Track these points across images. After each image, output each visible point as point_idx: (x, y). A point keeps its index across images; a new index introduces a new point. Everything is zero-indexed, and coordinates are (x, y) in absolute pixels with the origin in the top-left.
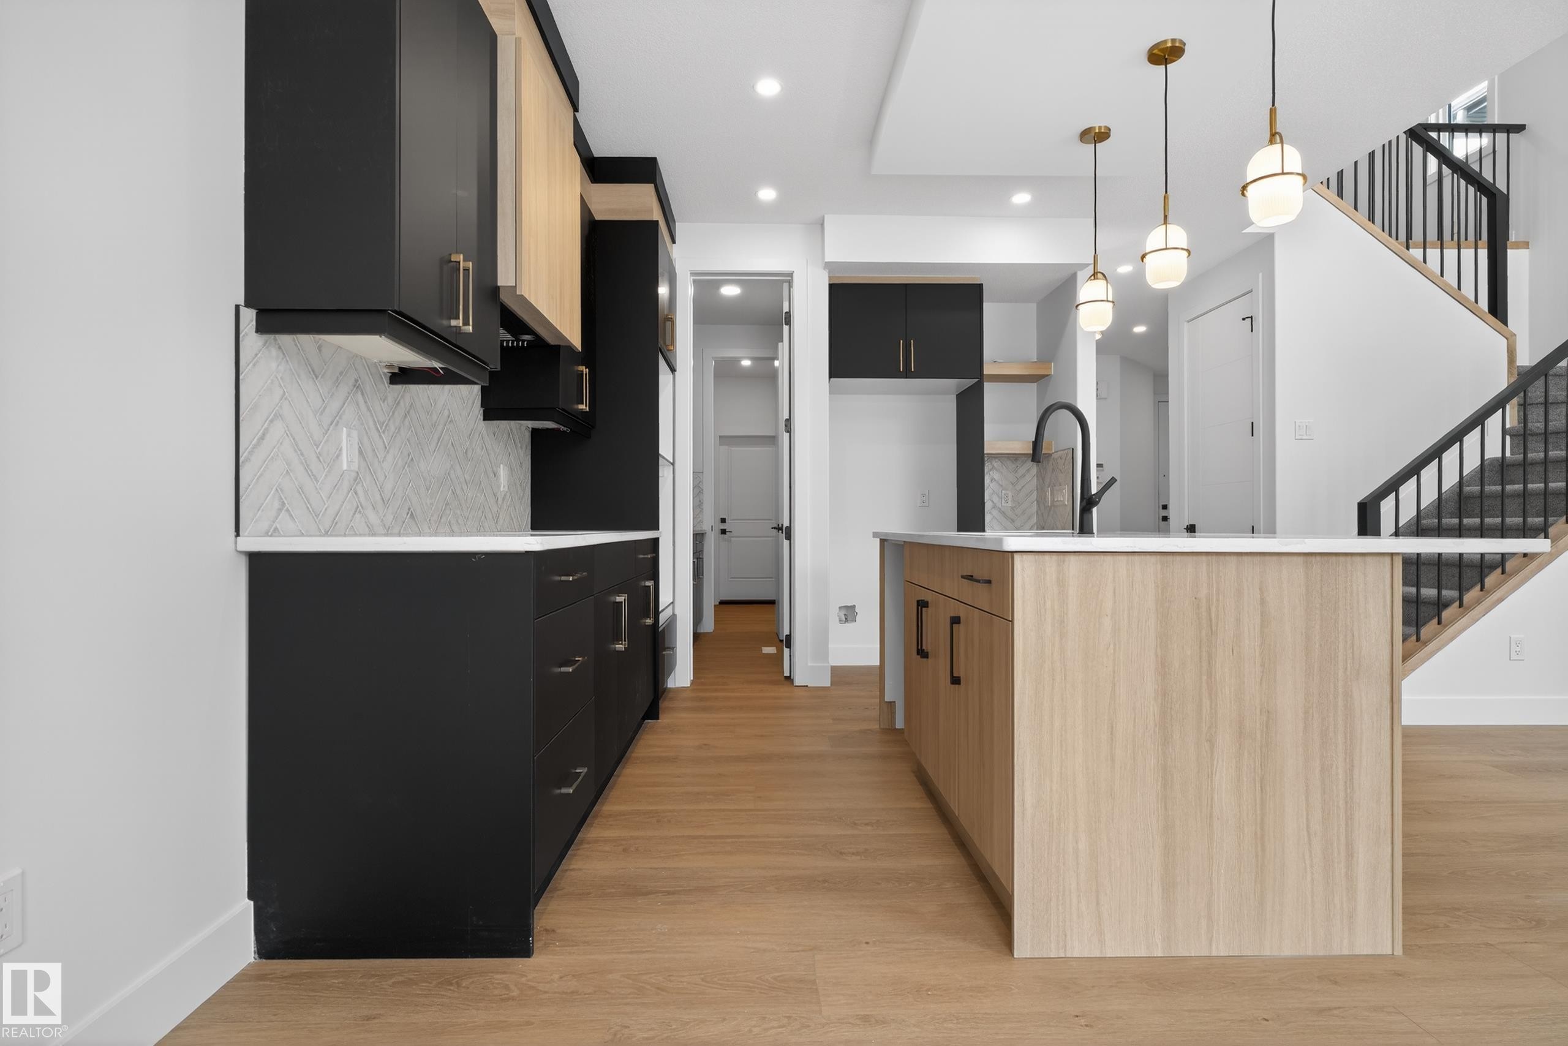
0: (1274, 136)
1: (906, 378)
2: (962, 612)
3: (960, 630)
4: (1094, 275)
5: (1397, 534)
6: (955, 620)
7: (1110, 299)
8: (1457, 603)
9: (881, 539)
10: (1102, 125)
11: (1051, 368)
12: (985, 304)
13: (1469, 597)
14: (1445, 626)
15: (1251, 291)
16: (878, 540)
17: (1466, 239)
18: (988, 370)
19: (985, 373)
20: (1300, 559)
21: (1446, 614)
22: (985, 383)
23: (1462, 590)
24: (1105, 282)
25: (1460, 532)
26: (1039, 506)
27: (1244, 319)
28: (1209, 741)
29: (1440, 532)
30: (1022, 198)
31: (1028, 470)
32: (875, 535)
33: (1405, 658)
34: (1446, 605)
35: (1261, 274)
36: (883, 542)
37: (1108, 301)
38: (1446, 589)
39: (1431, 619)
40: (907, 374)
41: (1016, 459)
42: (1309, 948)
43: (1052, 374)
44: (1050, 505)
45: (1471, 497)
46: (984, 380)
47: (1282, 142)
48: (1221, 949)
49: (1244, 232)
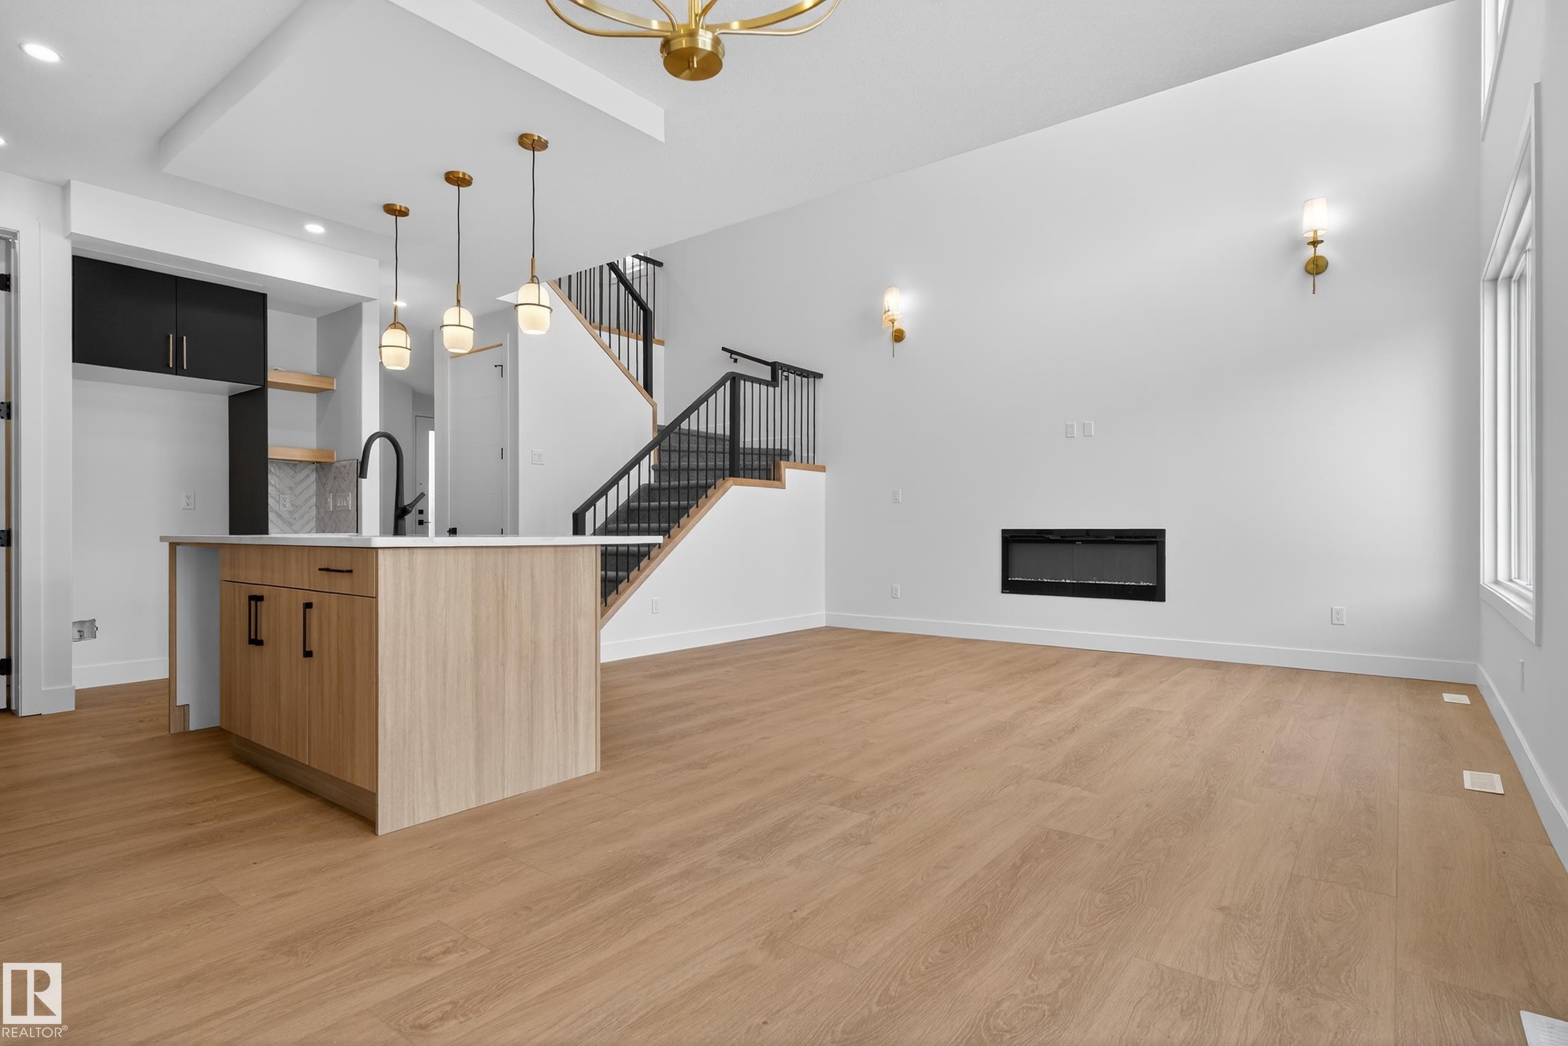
0: (534, 279)
1: (176, 375)
2: (314, 598)
3: (314, 613)
4: (394, 323)
5: (594, 534)
6: (308, 606)
7: (409, 347)
8: (626, 580)
9: (170, 543)
10: (403, 205)
11: (333, 384)
12: (269, 311)
13: (632, 575)
14: (620, 594)
15: (501, 345)
16: (167, 544)
17: (632, 332)
18: (271, 377)
19: (268, 380)
20: (552, 549)
21: (620, 587)
22: (269, 389)
23: (628, 571)
24: (405, 332)
25: (628, 532)
26: (319, 511)
27: (496, 366)
28: (503, 664)
29: (617, 532)
30: (315, 229)
31: (308, 476)
32: (162, 539)
33: (602, 615)
34: (621, 582)
35: (508, 334)
36: (173, 546)
37: (406, 348)
38: (622, 571)
39: (612, 592)
40: (178, 371)
41: (294, 465)
42: (556, 779)
43: (335, 388)
44: (331, 510)
45: (633, 510)
46: (268, 386)
47: (539, 283)
48: (509, 794)
49: (497, 299)
